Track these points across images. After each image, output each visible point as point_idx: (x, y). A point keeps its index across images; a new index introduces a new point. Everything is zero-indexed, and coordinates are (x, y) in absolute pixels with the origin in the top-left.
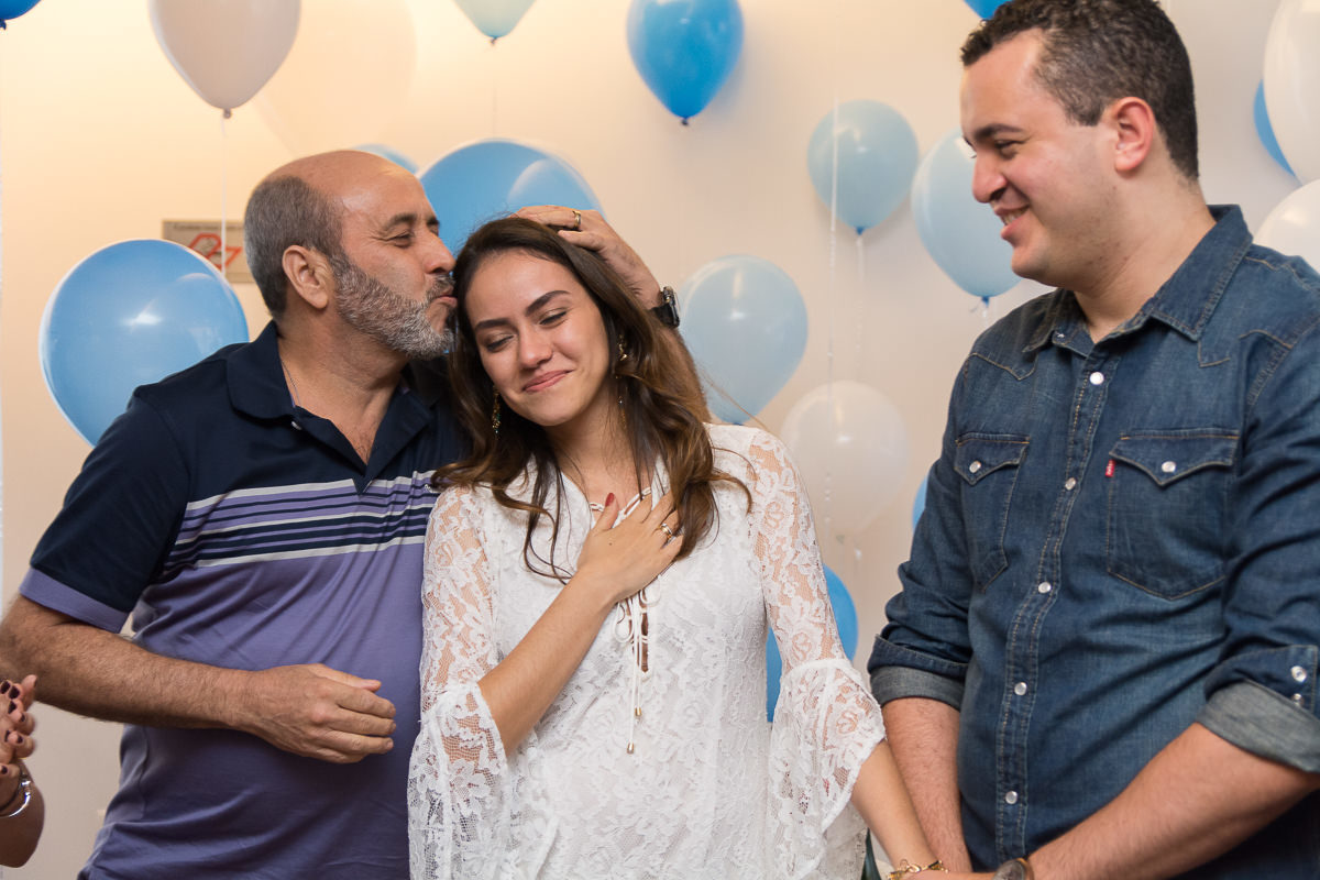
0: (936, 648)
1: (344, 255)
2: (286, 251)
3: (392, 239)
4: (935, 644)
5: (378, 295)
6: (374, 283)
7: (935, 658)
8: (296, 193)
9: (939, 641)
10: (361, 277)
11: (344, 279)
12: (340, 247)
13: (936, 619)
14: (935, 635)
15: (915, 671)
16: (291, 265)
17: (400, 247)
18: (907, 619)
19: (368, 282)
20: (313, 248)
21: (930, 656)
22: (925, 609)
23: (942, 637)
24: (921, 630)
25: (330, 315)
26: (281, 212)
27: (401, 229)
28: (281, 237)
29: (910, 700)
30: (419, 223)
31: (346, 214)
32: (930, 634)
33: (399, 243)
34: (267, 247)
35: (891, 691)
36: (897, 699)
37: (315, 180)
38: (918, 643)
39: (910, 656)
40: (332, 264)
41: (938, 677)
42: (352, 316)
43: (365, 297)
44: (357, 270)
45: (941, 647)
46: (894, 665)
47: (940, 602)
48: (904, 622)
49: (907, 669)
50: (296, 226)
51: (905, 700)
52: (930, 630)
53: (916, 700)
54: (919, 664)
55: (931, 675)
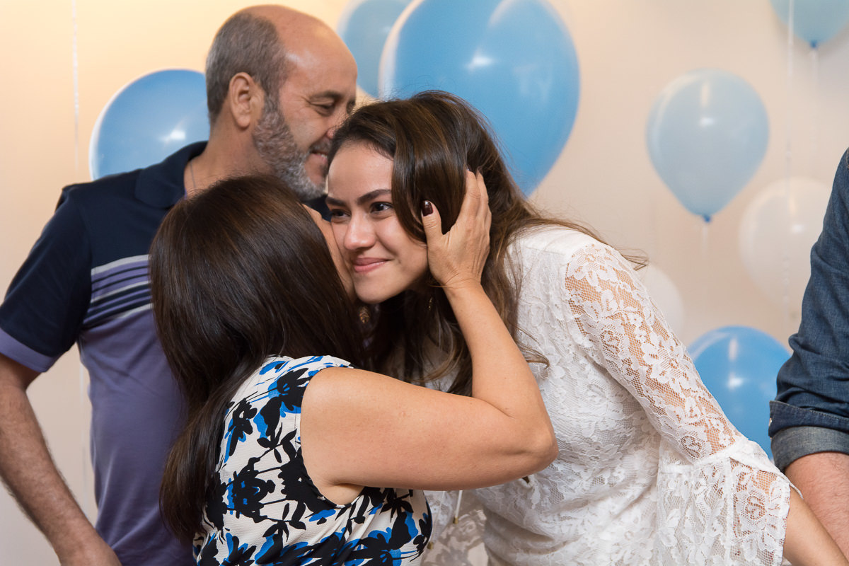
0: (838, 408)
1: (277, 99)
2: (238, 75)
3: (317, 105)
4: (837, 405)
5: (283, 138)
6: (286, 128)
7: (840, 417)
8: (267, 36)
9: (841, 402)
10: (281, 121)
11: (268, 117)
12: (277, 91)
13: (836, 383)
14: (838, 397)
15: (823, 429)
16: (236, 86)
17: (319, 113)
18: (810, 385)
19: (283, 126)
20: (259, 82)
21: (835, 416)
22: (827, 375)
23: (844, 399)
24: (825, 393)
25: (245, 136)
26: (249, 44)
27: (329, 101)
28: (239, 60)
29: (822, 455)
30: (343, 102)
31: (295, 71)
32: (833, 396)
33: (319, 110)
34: (227, 62)
35: (803, 448)
36: (810, 454)
37: (284, 34)
38: (822, 405)
39: (818, 417)
40: (266, 101)
41: (842, 433)
42: (260, 144)
43: (275, 136)
44: (280, 115)
45: (843, 407)
46: (803, 425)
47: (839, 368)
48: (807, 388)
49: (815, 428)
50: (255, 60)
51: (817, 455)
52: (832, 392)
53: (827, 454)
54: (826, 423)
55: (836, 432)
